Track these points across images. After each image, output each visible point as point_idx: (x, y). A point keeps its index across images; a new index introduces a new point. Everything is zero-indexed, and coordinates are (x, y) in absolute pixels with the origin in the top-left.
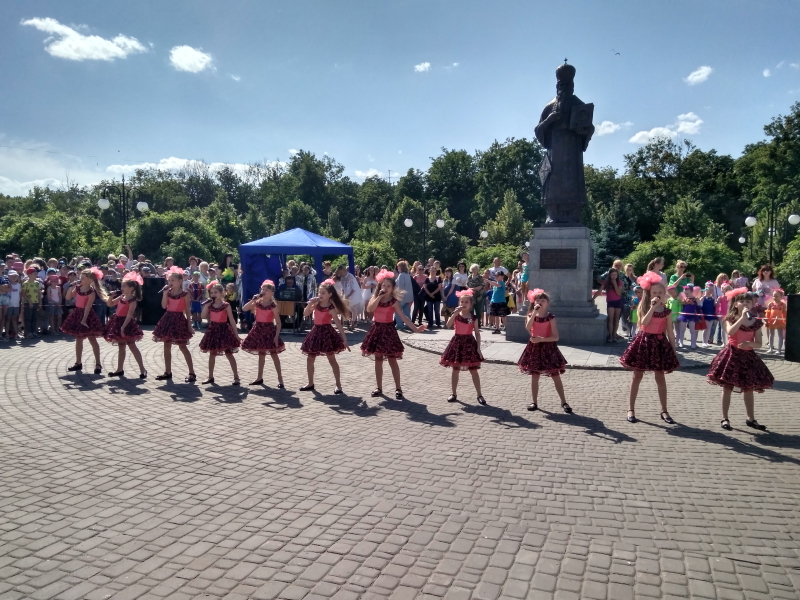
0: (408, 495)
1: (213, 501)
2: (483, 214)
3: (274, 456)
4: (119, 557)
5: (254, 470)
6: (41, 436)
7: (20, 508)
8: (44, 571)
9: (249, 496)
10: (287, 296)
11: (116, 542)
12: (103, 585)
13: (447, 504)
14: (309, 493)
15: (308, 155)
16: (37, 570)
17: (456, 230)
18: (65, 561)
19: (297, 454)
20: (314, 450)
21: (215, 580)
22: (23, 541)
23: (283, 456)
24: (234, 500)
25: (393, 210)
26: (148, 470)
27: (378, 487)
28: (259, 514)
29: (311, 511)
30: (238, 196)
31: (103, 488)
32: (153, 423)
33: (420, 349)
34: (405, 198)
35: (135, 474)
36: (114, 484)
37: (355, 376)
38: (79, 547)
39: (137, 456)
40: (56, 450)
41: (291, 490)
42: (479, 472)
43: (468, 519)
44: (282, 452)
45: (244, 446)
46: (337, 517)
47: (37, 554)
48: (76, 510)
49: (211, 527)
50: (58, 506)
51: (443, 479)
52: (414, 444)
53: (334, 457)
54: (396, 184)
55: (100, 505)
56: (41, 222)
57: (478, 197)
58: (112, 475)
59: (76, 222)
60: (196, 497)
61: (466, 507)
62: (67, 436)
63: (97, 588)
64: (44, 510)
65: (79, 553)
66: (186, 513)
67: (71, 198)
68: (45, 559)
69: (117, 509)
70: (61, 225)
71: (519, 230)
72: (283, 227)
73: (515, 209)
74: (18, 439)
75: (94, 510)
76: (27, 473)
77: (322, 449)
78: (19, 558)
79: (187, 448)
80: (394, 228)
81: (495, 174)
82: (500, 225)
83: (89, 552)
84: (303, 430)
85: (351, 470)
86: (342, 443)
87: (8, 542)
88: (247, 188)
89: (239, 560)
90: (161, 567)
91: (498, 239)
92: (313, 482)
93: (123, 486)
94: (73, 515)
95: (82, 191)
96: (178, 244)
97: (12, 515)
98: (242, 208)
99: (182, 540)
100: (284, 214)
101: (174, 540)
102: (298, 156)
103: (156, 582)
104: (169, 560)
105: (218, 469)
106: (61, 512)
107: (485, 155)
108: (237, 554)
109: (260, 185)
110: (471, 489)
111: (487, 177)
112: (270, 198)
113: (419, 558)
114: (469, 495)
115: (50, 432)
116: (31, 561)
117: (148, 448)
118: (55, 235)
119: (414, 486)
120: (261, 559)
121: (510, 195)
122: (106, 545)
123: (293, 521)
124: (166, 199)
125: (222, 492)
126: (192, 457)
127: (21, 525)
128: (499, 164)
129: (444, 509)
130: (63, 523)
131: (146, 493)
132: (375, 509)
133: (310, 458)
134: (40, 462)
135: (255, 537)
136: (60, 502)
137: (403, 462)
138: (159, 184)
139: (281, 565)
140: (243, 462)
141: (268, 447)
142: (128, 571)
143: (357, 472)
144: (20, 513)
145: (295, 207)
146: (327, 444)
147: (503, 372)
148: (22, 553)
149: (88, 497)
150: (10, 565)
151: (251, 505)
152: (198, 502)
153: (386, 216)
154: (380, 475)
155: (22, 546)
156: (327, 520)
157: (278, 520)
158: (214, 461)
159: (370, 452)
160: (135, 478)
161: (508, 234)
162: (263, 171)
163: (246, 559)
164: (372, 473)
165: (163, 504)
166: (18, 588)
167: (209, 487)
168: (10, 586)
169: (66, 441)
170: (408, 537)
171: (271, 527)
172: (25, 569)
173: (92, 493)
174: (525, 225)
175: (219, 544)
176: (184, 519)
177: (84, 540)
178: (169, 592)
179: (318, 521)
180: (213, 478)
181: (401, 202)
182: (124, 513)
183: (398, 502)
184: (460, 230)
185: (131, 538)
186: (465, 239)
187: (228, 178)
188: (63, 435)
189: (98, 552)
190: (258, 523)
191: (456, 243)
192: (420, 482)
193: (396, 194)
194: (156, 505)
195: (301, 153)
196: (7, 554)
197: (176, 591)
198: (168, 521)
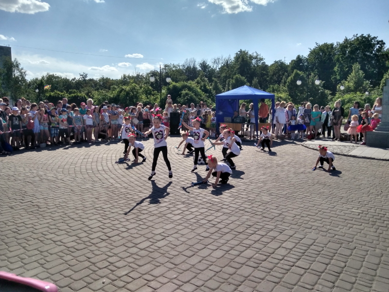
0: (336, 235)
1: (220, 226)
2: (338, 77)
3: (246, 203)
4: (177, 253)
5: (238, 210)
6: (133, 184)
7: (127, 220)
8: (142, 257)
9: (239, 225)
10: (238, 121)
11: (175, 244)
12: (172, 269)
13: (364, 243)
14: (273, 227)
15: (244, 52)
16: (138, 255)
17: (323, 87)
18: (151, 252)
19: (259, 203)
20: (269, 202)
21: (231, 275)
22: (130, 238)
23: (252, 203)
24: (232, 226)
25: (287, 77)
26: (184, 206)
27: (313, 227)
28: (247, 236)
29: (277, 238)
30: (209, 74)
31: (165, 213)
32: (182, 181)
33: (313, 149)
34: (295, 71)
35: (178, 207)
36: (169, 211)
37: (280, 162)
38: (156, 244)
39: (178, 197)
40: (140, 192)
41: (262, 224)
42: (378, 224)
43: (382, 255)
44: (252, 202)
45: (230, 197)
46: (294, 244)
47: (137, 246)
48: (153, 224)
49: (222, 241)
50: (144, 221)
51: (355, 226)
52: (328, 203)
53: (281, 207)
54: (288, 64)
55: (164, 222)
56: (127, 88)
57: (336, 69)
58: (167, 206)
59: (141, 88)
60: (211, 222)
61: (378, 246)
62: (144, 185)
63: (169, 271)
64: (138, 222)
65: (157, 248)
66: (207, 231)
67: (137, 79)
68: (141, 249)
69: (172, 225)
70: (135, 89)
71: (361, 85)
72: (230, 88)
73: (359, 74)
74: (124, 185)
75: (161, 225)
76: (129, 202)
77: (273, 202)
78: (129, 247)
79: (201, 195)
80: (288, 86)
81: (347, 55)
82: (350, 83)
83: (162, 248)
84: (260, 190)
85: (294, 215)
86: (284, 199)
87: (124, 238)
88: (213, 71)
89: (243, 264)
90: (200, 262)
91: (348, 90)
92: (273, 221)
93: (174, 213)
94: (152, 226)
95: (141, 76)
96: (184, 97)
97: (124, 224)
98: (211, 81)
99: (209, 247)
100: (231, 82)
101: (203, 246)
102: (239, 53)
103: (199, 271)
104: (204, 258)
105: (219, 208)
106: (146, 224)
107: (341, 45)
108: (240, 260)
109: (219, 69)
110: (377, 234)
111: (342, 57)
112: (224, 75)
113: (358, 278)
114: (377, 238)
115: (137, 183)
116: (134, 250)
117: (182, 194)
118: (133, 93)
119: (337, 229)
120: (256, 265)
121: (356, 66)
122: (169, 245)
123: (268, 243)
124: (176, 78)
125: (224, 221)
126: (204, 200)
127: (129, 229)
128: (349, 49)
129: (363, 247)
130: (147, 231)
131: (185, 218)
132: (316, 241)
133: (268, 206)
134: (134, 197)
135: (248, 251)
136: (145, 219)
137: (325, 214)
138: (173, 71)
139: (269, 271)
140: (231, 205)
141: (243, 198)
142: (183, 262)
143: (297, 217)
144: (128, 223)
145: (237, 77)
146: (275, 199)
147: (369, 163)
148: (130, 245)
149: (158, 217)
150: (125, 251)
151: (241, 230)
152: (212, 225)
153: (283, 81)
154: (312, 220)
155: (130, 241)
156: (289, 245)
157: (259, 242)
158: (216, 203)
159: (302, 206)
160: (179, 209)
161: (354, 87)
162: (221, 62)
163: (246, 263)
164: (307, 219)
165: (194, 225)
166: (130, 265)
167: (217, 217)
168: (126, 263)
169: (145, 188)
170: (345, 262)
171: (256, 245)
172: (132, 254)
173: (159, 215)
174: (365, 82)
175: (229, 252)
176: (207, 235)
177: (159, 241)
178: (208, 279)
179: (284, 245)
180: (217, 213)
181: (292, 72)
182: (176, 227)
183: (330, 239)
184: (325, 87)
185: (181, 242)
186: (328, 92)
187: (204, 66)
188: (142, 185)
189: (166, 248)
190: (248, 242)
191: (323, 93)
192: (340, 227)
193: (289, 69)
194: (191, 225)
195: (241, 51)
196: (123, 245)
197: (211, 278)
198: (199, 235)
